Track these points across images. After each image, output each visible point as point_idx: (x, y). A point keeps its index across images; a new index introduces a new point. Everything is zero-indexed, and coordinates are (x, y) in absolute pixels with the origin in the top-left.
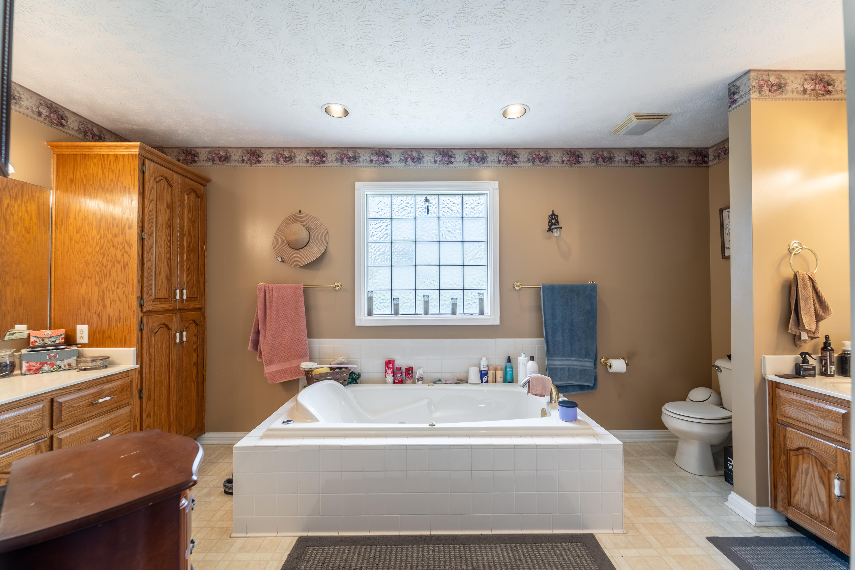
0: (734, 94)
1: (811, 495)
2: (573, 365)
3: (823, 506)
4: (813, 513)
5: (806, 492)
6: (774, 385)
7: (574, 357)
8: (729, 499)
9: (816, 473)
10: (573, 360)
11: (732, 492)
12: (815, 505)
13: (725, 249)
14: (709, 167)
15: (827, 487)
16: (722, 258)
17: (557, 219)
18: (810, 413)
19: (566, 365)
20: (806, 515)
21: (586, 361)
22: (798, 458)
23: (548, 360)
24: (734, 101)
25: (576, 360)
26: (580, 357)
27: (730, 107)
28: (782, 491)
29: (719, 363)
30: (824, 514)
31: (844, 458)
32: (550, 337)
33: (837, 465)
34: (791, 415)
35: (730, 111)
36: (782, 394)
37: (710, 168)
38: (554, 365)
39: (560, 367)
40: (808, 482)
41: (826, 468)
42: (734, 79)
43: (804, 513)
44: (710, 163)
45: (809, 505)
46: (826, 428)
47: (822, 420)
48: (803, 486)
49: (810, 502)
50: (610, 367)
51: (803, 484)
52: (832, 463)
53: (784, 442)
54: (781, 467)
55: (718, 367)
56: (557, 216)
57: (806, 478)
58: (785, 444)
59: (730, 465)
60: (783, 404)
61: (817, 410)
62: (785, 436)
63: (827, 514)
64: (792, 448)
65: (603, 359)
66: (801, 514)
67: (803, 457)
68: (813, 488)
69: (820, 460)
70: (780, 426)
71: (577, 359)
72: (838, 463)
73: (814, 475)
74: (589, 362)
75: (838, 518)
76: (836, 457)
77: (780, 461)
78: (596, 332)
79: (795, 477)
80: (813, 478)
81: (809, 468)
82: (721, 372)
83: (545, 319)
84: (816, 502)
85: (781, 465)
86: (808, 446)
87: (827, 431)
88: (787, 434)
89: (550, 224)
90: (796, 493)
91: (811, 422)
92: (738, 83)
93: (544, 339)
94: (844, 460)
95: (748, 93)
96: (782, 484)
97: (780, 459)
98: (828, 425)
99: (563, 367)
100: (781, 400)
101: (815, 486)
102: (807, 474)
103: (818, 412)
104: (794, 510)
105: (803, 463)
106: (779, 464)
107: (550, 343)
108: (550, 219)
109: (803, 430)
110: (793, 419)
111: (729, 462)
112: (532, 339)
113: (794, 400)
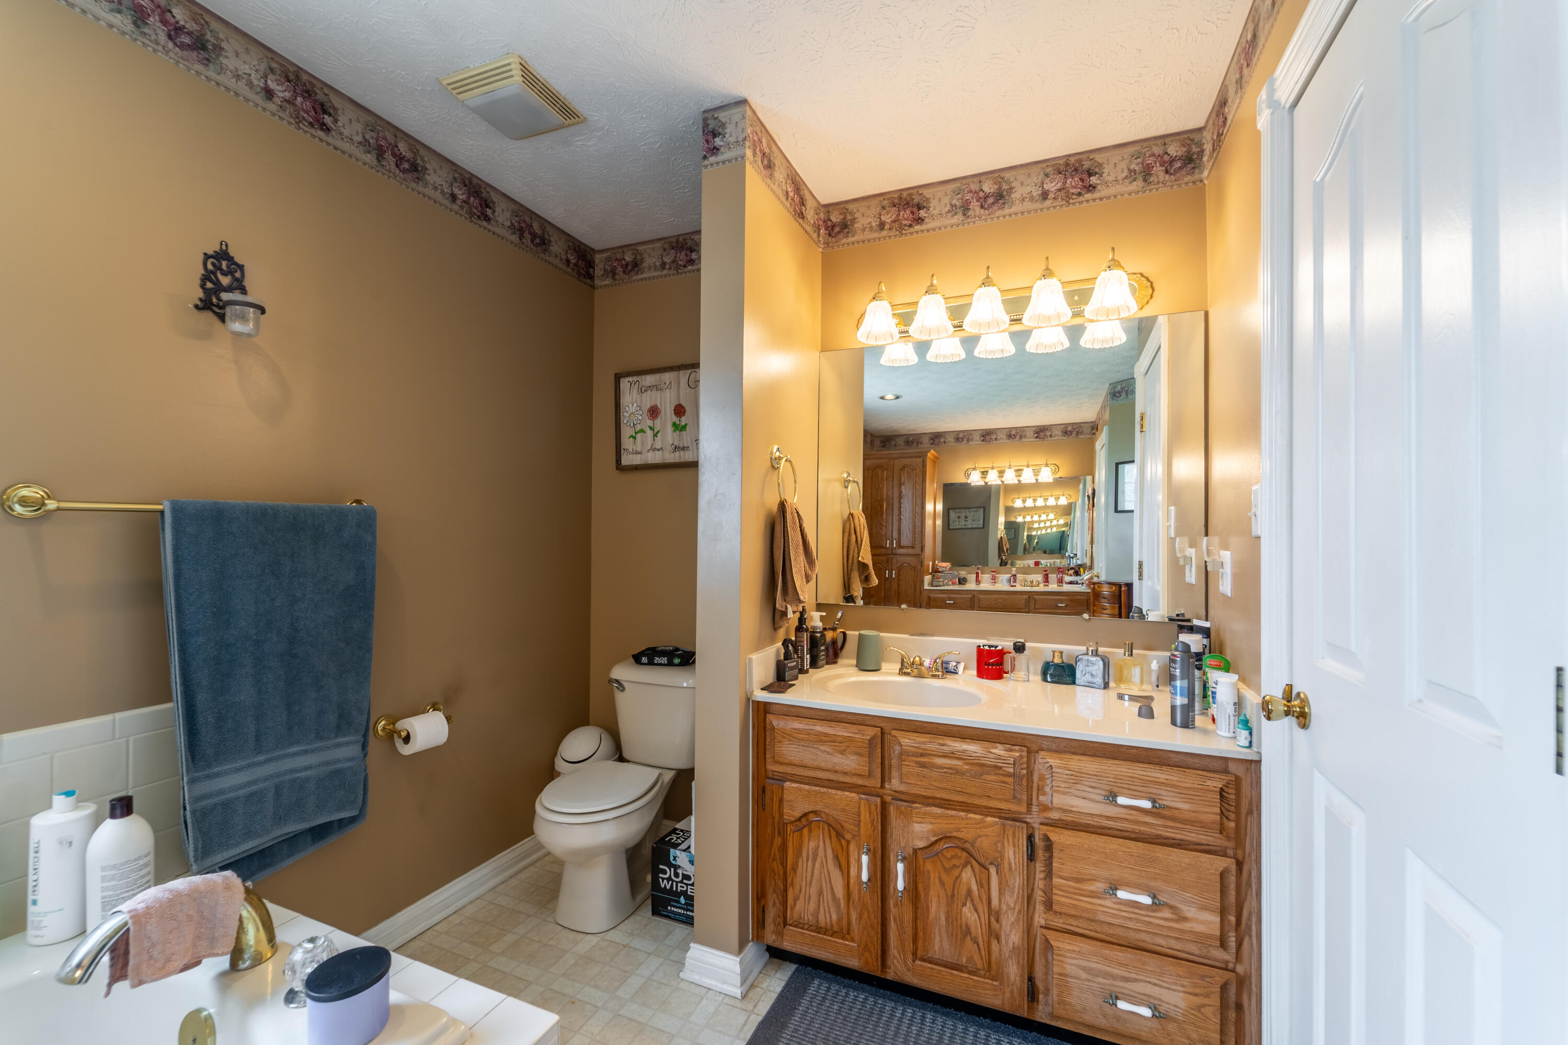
0: (715, 134)
1: (820, 893)
2: (292, 771)
3: (838, 905)
4: (823, 924)
5: (814, 891)
6: (761, 708)
7: (298, 742)
8: (688, 962)
9: (829, 852)
10: (295, 754)
11: (692, 945)
12: (827, 909)
13: (622, 451)
14: (594, 288)
15: (845, 871)
16: (617, 469)
17: (238, 275)
18: (822, 748)
19: (266, 779)
20: (812, 931)
21: (339, 745)
22: (802, 834)
23: (192, 781)
24: (715, 150)
25: (305, 752)
26: (319, 737)
27: (705, 157)
28: (774, 904)
29: (620, 672)
30: (840, 920)
31: (870, 813)
32: (202, 697)
33: (859, 830)
34: (792, 758)
35: (706, 166)
36: (776, 722)
37: (596, 291)
38: (221, 792)
39: (241, 792)
40: (816, 872)
41: (843, 838)
42: (717, 103)
43: (807, 930)
44: (598, 282)
45: (816, 914)
46: (847, 769)
47: (840, 756)
48: (808, 883)
49: (819, 906)
50: (407, 739)
51: (808, 878)
52: (852, 827)
53: (779, 811)
54: (774, 860)
55: (617, 681)
56: (241, 267)
57: (814, 865)
58: (781, 814)
59: (663, 879)
60: (780, 742)
61: (834, 742)
62: (781, 800)
63: (845, 917)
64: (792, 819)
65: (383, 723)
66: (803, 933)
67: (810, 831)
68: (823, 880)
69: (834, 826)
70: (773, 784)
71: (309, 747)
72: (862, 824)
73: (826, 857)
74: (348, 743)
75: (860, 917)
76: (859, 816)
77: (773, 850)
78: (369, 650)
79: (794, 870)
80: (824, 862)
81: (818, 847)
82: (623, 689)
83: (181, 632)
84: (828, 904)
85: (774, 855)
86: (818, 808)
87: (845, 773)
88: (785, 796)
89: (209, 285)
90: (796, 899)
91: (823, 765)
92: (723, 116)
93: (173, 708)
94: (870, 816)
95: (740, 143)
96: (775, 891)
97: (772, 845)
98: (848, 762)
99: (254, 788)
100: (776, 735)
101: (827, 876)
102: (815, 860)
103: (834, 744)
104: (793, 931)
105: (809, 840)
106: (770, 855)
107: (206, 718)
108: (210, 267)
109: (806, 781)
110: (794, 765)
111: (661, 875)
112: (108, 718)
113: (798, 730)
